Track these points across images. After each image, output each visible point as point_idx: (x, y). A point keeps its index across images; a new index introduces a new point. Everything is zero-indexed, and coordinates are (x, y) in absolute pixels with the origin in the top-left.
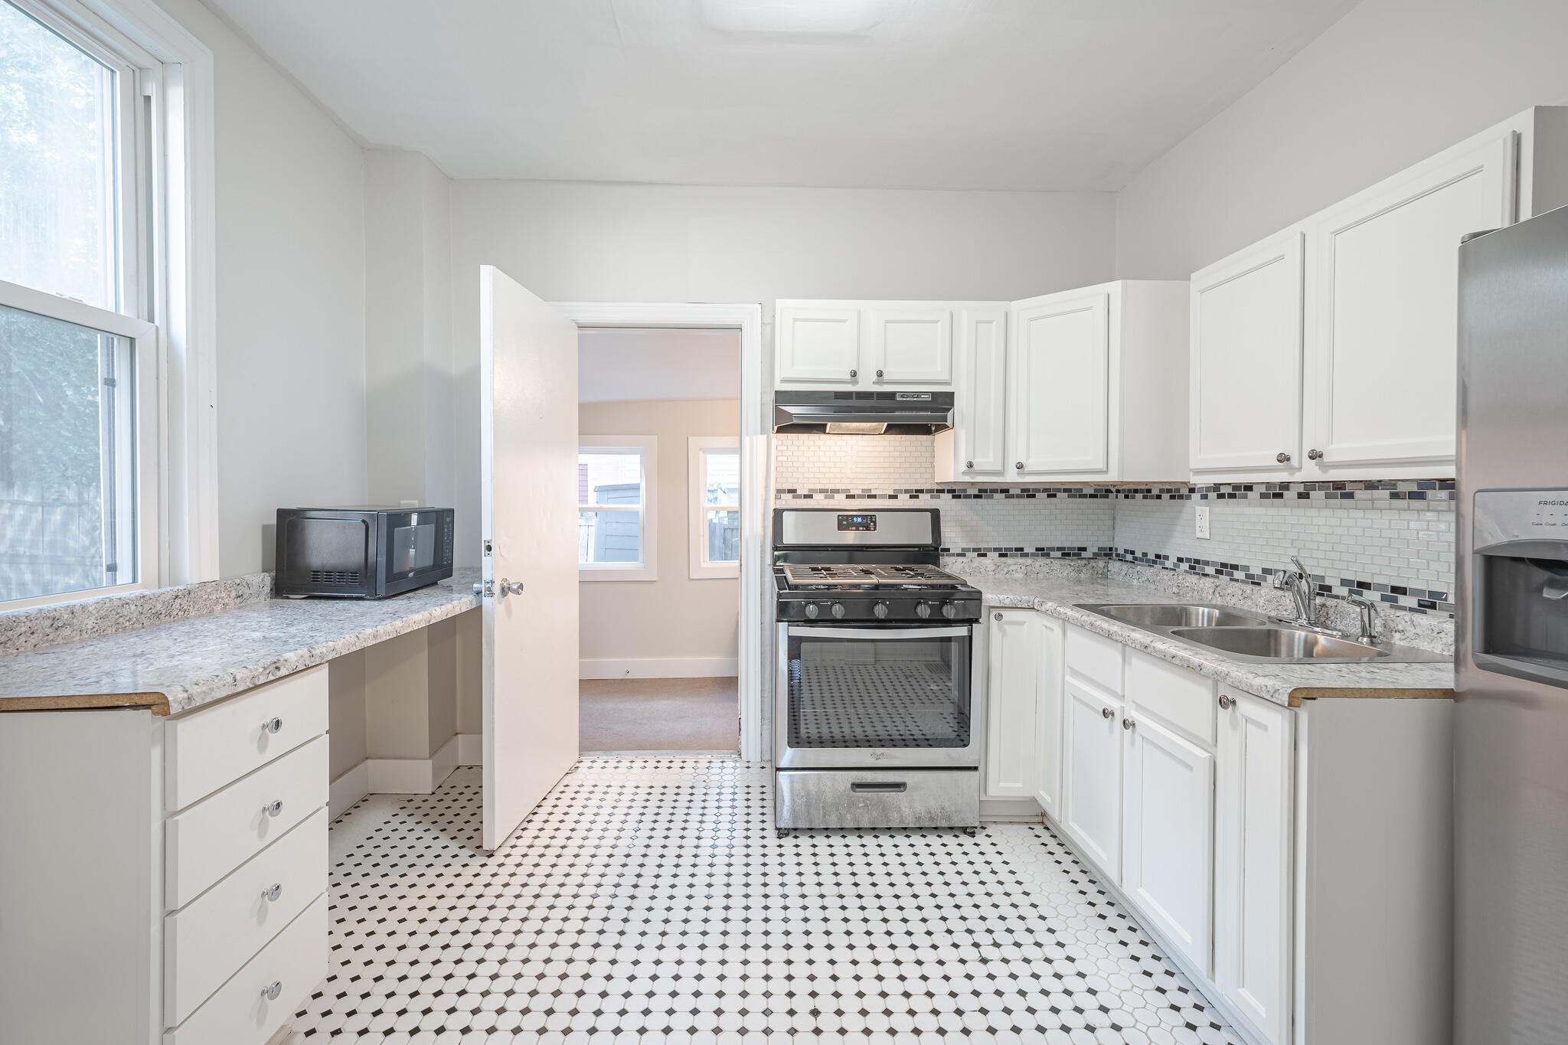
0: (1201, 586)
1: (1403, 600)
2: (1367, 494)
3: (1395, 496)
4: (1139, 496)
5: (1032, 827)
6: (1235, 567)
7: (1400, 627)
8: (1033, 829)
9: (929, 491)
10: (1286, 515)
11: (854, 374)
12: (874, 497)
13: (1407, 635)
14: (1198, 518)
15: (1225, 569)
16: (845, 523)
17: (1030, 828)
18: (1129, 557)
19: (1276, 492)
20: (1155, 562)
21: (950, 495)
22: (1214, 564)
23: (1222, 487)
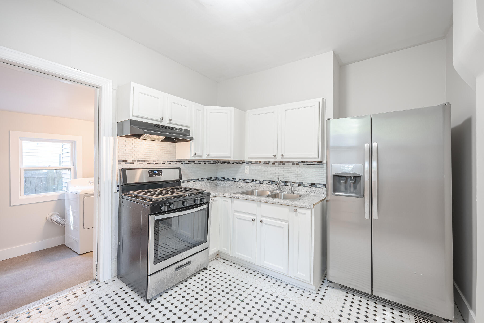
0: (248, 185)
1: (295, 184)
2: (288, 164)
3: (293, 164)
4: (226, 163)
5: (217, 259)
6: (256, 180)
7: (296, 190)
8: (218, 260)
9: (174, 162)
10: (269, 168)
11: (162, 119)
12: (157, 163)
13: (297, 191)
14: (246, 169)
15: (253, 181)
16: (151, 173)
17: (217, 260)
18: (223, 179)
19: (267, 163)
20: (231, 180)
21: (180, 163)
22: (250, 180)
23: (253, 162)
